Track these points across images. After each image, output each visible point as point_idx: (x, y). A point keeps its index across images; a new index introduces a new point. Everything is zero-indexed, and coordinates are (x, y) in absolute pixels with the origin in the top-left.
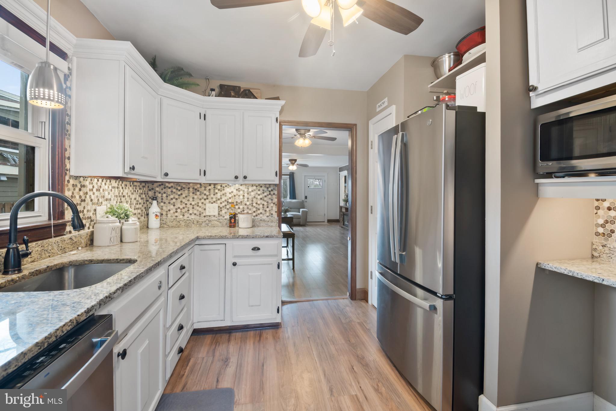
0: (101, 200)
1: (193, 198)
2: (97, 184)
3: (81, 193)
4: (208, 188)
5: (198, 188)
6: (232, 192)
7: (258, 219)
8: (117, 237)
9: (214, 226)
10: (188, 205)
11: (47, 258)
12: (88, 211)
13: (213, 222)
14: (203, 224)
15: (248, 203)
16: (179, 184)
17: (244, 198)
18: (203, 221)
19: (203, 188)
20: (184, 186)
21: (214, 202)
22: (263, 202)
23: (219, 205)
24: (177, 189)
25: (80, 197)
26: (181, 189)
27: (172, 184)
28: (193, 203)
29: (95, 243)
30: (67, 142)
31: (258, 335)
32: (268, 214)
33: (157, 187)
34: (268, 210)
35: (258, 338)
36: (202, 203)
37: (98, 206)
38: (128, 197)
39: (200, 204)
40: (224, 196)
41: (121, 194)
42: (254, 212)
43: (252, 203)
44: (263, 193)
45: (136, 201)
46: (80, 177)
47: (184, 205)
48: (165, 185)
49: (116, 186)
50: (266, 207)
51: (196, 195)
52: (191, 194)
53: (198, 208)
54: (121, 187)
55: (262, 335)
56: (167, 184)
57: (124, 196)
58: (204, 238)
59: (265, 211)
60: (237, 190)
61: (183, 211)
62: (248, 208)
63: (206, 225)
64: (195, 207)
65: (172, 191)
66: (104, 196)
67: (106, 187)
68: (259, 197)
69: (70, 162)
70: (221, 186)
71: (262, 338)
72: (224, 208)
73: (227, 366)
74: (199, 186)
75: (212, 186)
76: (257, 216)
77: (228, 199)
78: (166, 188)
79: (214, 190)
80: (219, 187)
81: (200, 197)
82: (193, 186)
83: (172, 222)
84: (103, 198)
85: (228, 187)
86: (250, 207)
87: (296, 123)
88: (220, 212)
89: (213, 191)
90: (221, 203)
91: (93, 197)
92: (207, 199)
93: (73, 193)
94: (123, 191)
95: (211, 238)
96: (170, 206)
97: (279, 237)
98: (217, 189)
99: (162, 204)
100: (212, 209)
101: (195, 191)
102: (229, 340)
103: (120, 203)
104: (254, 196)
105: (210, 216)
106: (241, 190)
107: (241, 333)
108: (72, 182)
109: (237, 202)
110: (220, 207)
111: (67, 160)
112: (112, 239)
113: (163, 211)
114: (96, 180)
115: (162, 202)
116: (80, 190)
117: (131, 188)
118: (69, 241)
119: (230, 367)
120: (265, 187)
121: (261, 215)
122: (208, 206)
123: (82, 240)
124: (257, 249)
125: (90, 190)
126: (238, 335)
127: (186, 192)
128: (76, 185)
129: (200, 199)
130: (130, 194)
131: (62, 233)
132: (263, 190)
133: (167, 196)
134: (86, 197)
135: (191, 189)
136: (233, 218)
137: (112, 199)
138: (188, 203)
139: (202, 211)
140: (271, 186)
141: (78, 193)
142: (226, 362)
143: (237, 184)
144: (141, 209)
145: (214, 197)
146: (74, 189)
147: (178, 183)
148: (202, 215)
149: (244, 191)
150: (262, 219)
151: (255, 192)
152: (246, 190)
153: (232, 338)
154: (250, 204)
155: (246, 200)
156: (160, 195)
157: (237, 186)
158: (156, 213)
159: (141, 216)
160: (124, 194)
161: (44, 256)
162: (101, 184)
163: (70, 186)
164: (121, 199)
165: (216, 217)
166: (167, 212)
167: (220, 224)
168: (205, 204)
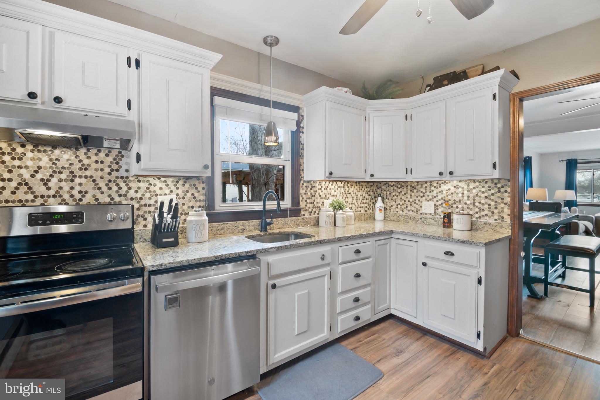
0: (328, 196)
1: (411, 195)
2: (325, 185)
3: (312, 191)
4: (424, 186)
5: (415, 185)
6: (449, 189)
7: (481, 221)
8: (330, 222)
9: (430, 224)
10: (407, 202)
11: (287, 228)
12: (317, 203)
13: (429, 220)
14: (419, 221)
15: (468, 202)
16: (400, 182)
17: (463, 196)
18: (419, 218)
19: (420, 186)
20: (403, 184)
21: (431, 200)
22: (489, 202)
23: (435, 203)
24: (398, 187)
25: (311, 194)
26: (401, 187)
27: (394, 183)
28: (411, 200)
29: (320, 224)
30: (301, 160)
31: (452, 351)
32: (496, 217)
33: (383, 186)
34: (496, 211)
35: (449, 354)
36: (419, 200)
37: (326, 200)
38: (354, 194)
39: (417, 202)
40: (440, 194)
41: (346, 192)
42: (477, 213)
43: (474, 203)
44: (490, 190)
45: (363, 197)
46: (311, 181)
47: (403, 202)
48: (389, 184)
49: (342, 186)
50: (493, 207)
51: (413, 192)
52: (409, 192)
53: (415, 205)
54: (346, 187)
55: (456, 353)
56: (390, 183)
57: (349, 194)
58: (398, 233)
59: (493, 212)
60: (455, 187)
61: (403, 207)
62: (468, 208)
63: (422, 223)
64: (413, 204)
65: (394, 189)
66: (330, 193)
67: (333, 187)
68: (483, 195)
69: (303, 173)
70: (437, 183)
71: (453, 356)
72: (440, 207)
73: (396, 356)
74: (416, 184)
75: (429, 183)
76: (480, 217)
77: (445, 197)
78: (390, 187)
79: (430, 187)
80: (435, 185)
81: (417, 194)
82: (410, 183)
83: (394, 216)
84: (330, 194)
85: (445, 185)
86: (471, 207)
87: (544, 89)
88: (437, 210)
89: (429, 189)
90: (437, 201)
91: (321, 194)
92: (424, 196)
93: (306, 191)
94: (349, 189)
95: (404, 233)
96: (392, 202)
97: (479, 245)
98: (433, 187)
99: (387, 200)
100: (428, 207)
101: (412, 188)
102: (418, 339)
103: (346, 198)
104: (476, 194)
105: (426, 214)
106: (460, 187)
107: (435, 340)
108: (305, 184)
109: (454, 200)
110: (437, 205)
111: (301, 172)
112: (327, 223)
113: (387, 206)
114: (324, 182)
115: (387, 198)
116: (311, 189)
117: (356, 187)
118: (302, 220)
119: (398, 359)
120: (492, 183)
121: (487, 218)
122: (425, 203)
123: (311, 221)
124: (450, 254)
125: (319, 189)
126: (432, 340)
127: (405, 189)
128: (308, 187)
129: (417, 197)
130: (355, 191)
131: (298, 215)
132: (489, 187)
133: (390, 194)
134: (315, 194)
135: (409, 187)
136: (447, 218)
137: (338, 195)
138: (407, 200)
139: (419, 208)
140: (500, 181)
141: (310, 191)
142: (399, 353)
143: (455, 180)
144: (368, 203)
145: (430, 194)
146: (307, 189)
147: (398, 182)
148: (419, 212)
149: (463, 188)
150: (486, 222)
151: (477, 189)
152: (466, 187)
153: (423, 339)
154: (471, 204)
155: (466, 198)
156: (385, 193)
157: (455, 183)
158: (379, 208)
159: (369, 209)
160: (350, 192)
161: (285, 227)
162: (328, 185)
163: (304, 187)
164: (347, 196)
165: (432, 215)
166: (390, 207)
167: (436, 223)
168: (422, 202)
